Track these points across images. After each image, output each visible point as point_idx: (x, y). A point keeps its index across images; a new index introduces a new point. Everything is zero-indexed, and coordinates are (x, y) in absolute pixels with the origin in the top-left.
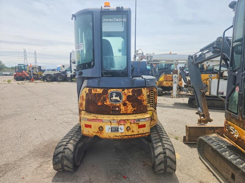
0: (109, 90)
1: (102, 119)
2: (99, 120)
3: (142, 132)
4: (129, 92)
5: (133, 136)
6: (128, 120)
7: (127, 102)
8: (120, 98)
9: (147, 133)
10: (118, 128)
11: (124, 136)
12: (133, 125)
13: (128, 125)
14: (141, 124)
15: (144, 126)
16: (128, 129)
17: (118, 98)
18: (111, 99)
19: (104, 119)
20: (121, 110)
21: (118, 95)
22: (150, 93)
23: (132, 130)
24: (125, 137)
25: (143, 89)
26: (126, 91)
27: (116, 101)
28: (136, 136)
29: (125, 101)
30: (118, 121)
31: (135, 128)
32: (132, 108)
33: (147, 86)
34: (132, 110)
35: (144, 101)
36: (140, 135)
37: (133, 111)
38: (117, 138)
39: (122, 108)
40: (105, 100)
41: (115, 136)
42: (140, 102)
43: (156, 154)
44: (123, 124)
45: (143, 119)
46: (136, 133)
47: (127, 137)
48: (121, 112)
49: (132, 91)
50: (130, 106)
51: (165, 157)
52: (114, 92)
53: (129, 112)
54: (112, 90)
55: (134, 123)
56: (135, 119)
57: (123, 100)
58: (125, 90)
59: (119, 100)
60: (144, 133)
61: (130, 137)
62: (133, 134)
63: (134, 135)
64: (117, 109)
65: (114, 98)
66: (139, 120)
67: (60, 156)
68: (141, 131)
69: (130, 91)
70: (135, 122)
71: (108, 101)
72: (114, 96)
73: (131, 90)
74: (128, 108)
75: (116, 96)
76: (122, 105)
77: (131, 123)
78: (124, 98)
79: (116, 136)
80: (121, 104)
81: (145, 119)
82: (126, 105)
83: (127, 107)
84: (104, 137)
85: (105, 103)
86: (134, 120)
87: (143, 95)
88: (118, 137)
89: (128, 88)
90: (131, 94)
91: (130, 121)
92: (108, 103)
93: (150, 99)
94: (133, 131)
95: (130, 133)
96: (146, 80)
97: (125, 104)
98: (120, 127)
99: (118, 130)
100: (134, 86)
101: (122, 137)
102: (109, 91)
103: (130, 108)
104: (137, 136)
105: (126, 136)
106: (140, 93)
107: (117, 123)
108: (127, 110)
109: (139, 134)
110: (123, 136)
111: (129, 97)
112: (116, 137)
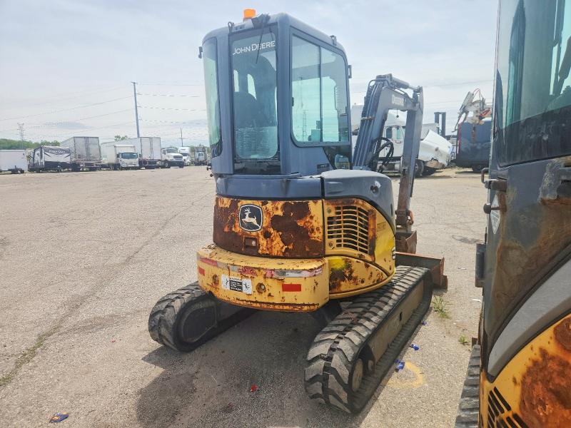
0: (239, 202)
1: (217, 260)
2: (213, 261)
3: (294, 301)
4: (277, 209)
5: (272, 306)
6: (259, 269)
7: (271, 230)
8: (259, 221)
9: (304, 305)
10: (241, 283)
11: (253, 302)
12: (269, 281)
13: (260, 279)
14: (288, 281)
15: (297, 288)
16: (260, 288)
17: (254, 221)
18: (242, 222)
19: (221, 260)
20: (259, 247)
21: (255, 213)
22: (337, 213)
23: (267, 293)
24: (254, 305)
25: (311, 203)
26: (270, 205)
27: (251, 226)
28: (277, 307)
29: (267, 227)
30: (241, 268)
31: (274, 288)
32: (282, 245)
33: (326, 195)
34: (282, 248)
35: (313, 230)
36: (287, 307)
37: (283, 250)
38: (240, 304)
39: (263, 242)
40: (233, 222)
41: (237, 299)
42: (304, 233)
43: (311, 356)
44: (250, 276)
45: (293, 271)
46: (277, 300)
47: (258, 305)
48: (260, 251)
49: (284, 207)
50: (278, 239)
51: (327, 368)
52: (247, 207)
53: (275, 252)
54: (244, 202)
55: (271, 278)
56: (274, 270)
57: (264, 225)
58: (267, 203)
59: (256, 224)
60: (299, 305)
61: (265, 306)
62: (271, 301)
63: (274, 304)
64: (254, 243)
65: (247, 219)
66: (283, 272)
67: (158, 317)
68: (290, 297)
69: (279, 206)
70: (275, 276)
71: (238, 224)
72: (247, 214)
73: (280, 204)
74: (274, 243)
75: (250, 216)
76: (261, 237)
77: (265, 277)
78: (266, 220)
79: (239, 300)
80: (260, 233)
81: (299, 271)
82: (270, 237)
83: (272, 241)
84: (220, 297)
85: (233, 229)
86: (272, 270)
87: (312, 217)
88: (242, 303)
89: (274, 200)
90: (280, 213)
91: (264, 273)
92: (238, 229)
93: (340, 227)
94: (270, 295)
95: (263, 298)
96: (325, 183)
97: (267, 235)
98: (245, 281)
99: (241, 288)
100: (289, 196)
101: (249, 303)
102: (239, 204)
103: (278, 245)
104: (281, 307)
105: (256, 302)
106: (304, 211)
107: (239, 274)
108: (271, 248)
109: (286, 304)
110: (251, 302)
111: (275, 220)
112: (238, 302)
